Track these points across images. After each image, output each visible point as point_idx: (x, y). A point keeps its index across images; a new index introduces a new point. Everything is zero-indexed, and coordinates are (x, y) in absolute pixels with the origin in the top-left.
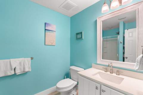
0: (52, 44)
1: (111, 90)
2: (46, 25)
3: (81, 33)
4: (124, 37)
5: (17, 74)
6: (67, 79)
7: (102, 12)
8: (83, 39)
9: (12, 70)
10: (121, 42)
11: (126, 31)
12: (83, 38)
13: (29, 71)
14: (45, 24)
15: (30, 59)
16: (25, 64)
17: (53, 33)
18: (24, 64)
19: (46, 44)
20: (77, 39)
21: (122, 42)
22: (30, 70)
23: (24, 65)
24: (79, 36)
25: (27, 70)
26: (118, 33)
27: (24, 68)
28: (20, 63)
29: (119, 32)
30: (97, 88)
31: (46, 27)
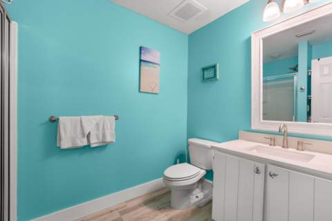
0: (152, 90)
1: (289, 172)
2: (143, 51)
3: (214, 67)
4: (309, 77)
5: (92, 146)
6: (181, 164)
7: (264, 20)
8: (217, 80)
9: (84, 136)
10: (301, 89)
11: (314, 62)
12: (218, 77)
13: (112, 142)
14: (141, 48)
15: (114, 118)
16: (105, 127)
17: (155, 67)
18: (103, 126)
19: (141, 90)
20: (204, 79)
21: (305, 87)
22: (114, 140)
23: (103, 129)
24: (209, 74)
25: (109, 139)
26: (295, 69)
27: (104, 136)
28: (97, 125)
29: (297, 66)
30: (257, 171)
31: (142, 55)
